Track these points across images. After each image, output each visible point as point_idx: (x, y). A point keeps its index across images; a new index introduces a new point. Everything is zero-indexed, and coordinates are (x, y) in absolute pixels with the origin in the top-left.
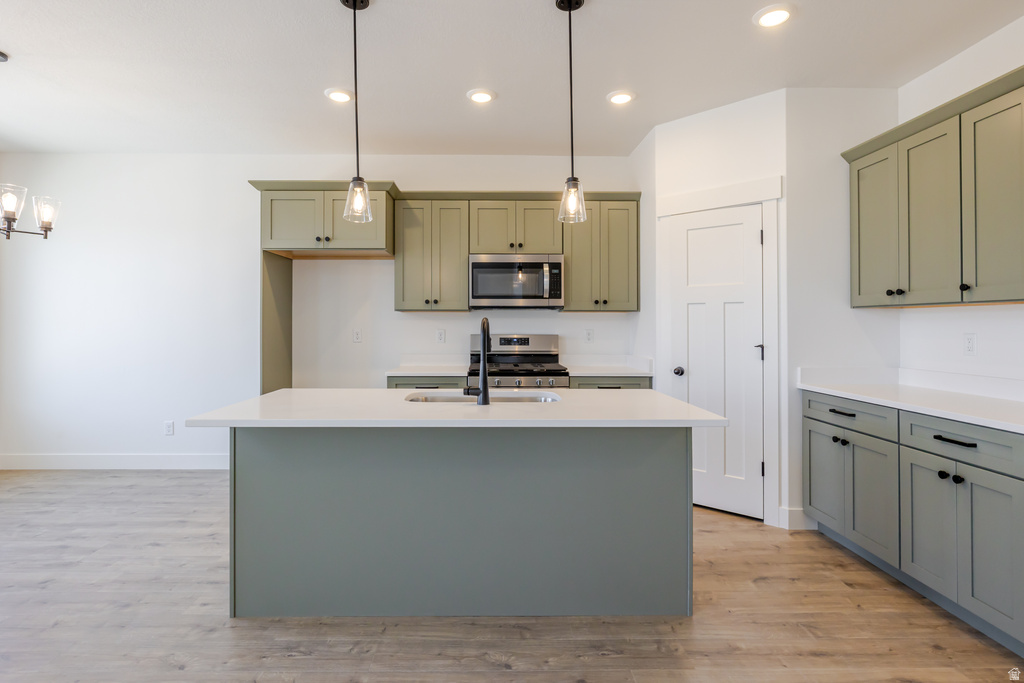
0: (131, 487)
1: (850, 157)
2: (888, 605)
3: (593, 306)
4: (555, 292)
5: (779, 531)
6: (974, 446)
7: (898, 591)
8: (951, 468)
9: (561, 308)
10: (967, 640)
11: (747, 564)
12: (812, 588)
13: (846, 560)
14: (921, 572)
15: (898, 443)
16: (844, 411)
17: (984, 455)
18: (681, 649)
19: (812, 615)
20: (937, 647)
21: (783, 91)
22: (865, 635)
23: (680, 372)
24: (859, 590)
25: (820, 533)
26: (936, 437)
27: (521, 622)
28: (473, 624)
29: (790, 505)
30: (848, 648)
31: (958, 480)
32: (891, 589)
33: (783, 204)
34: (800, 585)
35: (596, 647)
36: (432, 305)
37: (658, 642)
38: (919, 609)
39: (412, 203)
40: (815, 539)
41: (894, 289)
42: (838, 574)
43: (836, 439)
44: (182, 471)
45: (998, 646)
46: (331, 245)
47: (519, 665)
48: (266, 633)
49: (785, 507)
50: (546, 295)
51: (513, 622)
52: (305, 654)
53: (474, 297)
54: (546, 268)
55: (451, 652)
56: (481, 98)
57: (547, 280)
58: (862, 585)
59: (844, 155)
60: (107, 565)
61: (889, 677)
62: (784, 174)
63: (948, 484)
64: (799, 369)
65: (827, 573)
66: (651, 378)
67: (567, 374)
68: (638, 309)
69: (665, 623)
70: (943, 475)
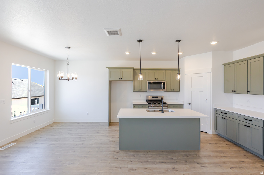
0: (83, 125)
1: (224, 65)
2: (235, 148)
3: (171, 91)
4: (164, 88)
5: (210, 134)
6: (252, 121)
7: (236, 146)
8: (247, 124)
9: (165, 91)
10: (250, 154)
11: (207, 141)
12: (220, 145)
13: (225, 140)
14: (241, 142)
15: (236, 119)
16: (224, 113)
17: (253, 122)
18: (201, 156)
19: (221, 150)
20: (245, 156)
21: (212, 52)
22: (232, 153)
23: (190, 104)
24: (229, 146)
25: (218, 135)
26: (244, 119)
27: (171, 151)
28: (162, 151)
29: (212, 130)
30: (230, 156)
31: (248, 127)
32: (234, 145)
33: (211, 73)
34: (218, 145)
35: (186, 155)
36: (140, 90)
37: (196, 154)
38: (240, 149)
39: (136, 71)
40: (218, 136)
41: (234, 90)
42: (223, 143)
43: (222, 118)
44: (91, 122)
45: (256, 155)
46: (122, 79)
47: (174, 158)
48: (127, 153)
49: (211, 130)
50: (162, 89)
51: (169, 151)
52: (136, 156)
53: (148, 89)
54: (162, 83)
55: (161, 156)
56: (154, 53)
57: (162, 86)
58: (229, 145)
59: (223, 64)
60: (90, 141)
61: (238, 160)
62: (212, 68)
63: (246, 127)
64: (214, 104)
65: (222, 143)
66: (183, 105)
67: (167, 104)
68: (180, 91)
69: (196, 151)
70: (245, 126)
